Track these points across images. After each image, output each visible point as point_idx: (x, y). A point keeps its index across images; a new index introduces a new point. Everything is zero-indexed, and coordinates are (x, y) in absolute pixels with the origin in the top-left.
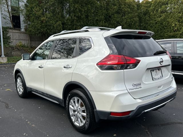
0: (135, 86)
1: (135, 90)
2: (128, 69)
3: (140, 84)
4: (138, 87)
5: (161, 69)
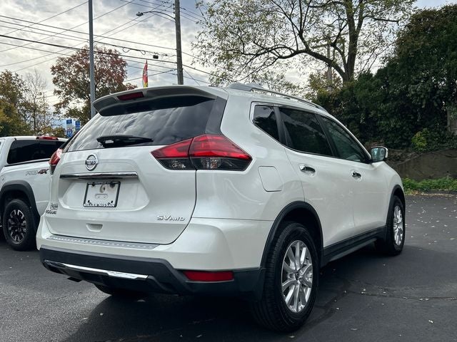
0: (52, 208)
3: (57, 207)
5: (119, 184)
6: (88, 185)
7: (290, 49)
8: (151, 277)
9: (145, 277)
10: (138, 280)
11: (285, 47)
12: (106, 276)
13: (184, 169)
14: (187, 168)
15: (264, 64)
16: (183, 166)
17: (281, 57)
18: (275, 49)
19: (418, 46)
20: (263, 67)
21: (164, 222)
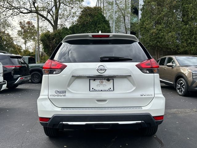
0: (58, 93)
1: (56, 97)
2: (54, 74)
3: (65, 92)
4: (61, 95)
5: (113, 79)
6: (90, 80)
7: (27, 9)
8: (143, 121)
9: (140, 122)
10: (137, 124)
11: (24, 8)
12: (118, 124)
13: (148, 73)
14: (150, 73)
15: (12, 14)
16: (148, 72)
17: (22, 12)
18: (19, 8)
19: (87, 20)
20: (11, 16)
21: (144, 97)
